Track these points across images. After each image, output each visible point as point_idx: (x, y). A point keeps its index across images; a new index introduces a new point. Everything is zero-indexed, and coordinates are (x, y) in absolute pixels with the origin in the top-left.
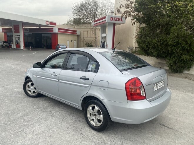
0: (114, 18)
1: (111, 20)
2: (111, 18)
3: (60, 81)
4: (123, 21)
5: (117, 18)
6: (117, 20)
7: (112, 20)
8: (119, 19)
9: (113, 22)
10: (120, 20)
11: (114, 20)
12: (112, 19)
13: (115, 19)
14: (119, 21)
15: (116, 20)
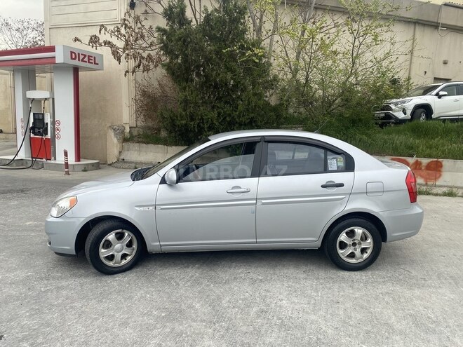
0: (79, 54)
1: (72, 58)
2: (72, 53)
3: (263, 201)
4: (98, 64)
5: (85, 56)
6: (86, 59)
7: (75, 59)
8: (89, 59)
9: (76, 63)
10: (93, 61)
11: (79, 60)
12: (74, 55)
13: (81, 57)
14: (89, 62)
15: (82, 60)
